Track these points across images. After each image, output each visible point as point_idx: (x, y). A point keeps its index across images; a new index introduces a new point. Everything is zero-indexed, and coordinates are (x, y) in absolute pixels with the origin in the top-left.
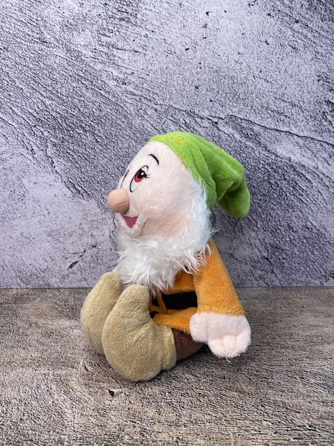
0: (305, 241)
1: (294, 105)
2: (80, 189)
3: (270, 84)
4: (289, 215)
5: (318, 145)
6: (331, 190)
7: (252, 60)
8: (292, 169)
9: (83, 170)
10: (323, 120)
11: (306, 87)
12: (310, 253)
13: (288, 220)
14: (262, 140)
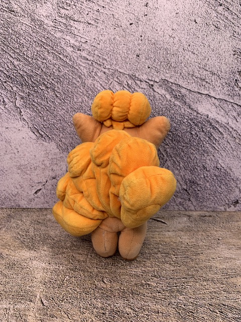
0: (215, 178)
1: (214, 74)
2: (43, 133)
3: (196, 56)
4: (205, 158)
5: (230, 106)
6: (237, 141)
7: (183, 35)
8: (209, 123)
9: (45, 118)
10: (235, 87)
11: (224, 59)
12: (218, 187)
13: (203, 162)
14: (187, 100)
